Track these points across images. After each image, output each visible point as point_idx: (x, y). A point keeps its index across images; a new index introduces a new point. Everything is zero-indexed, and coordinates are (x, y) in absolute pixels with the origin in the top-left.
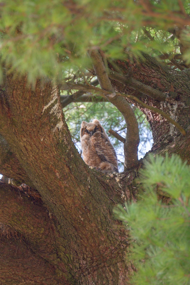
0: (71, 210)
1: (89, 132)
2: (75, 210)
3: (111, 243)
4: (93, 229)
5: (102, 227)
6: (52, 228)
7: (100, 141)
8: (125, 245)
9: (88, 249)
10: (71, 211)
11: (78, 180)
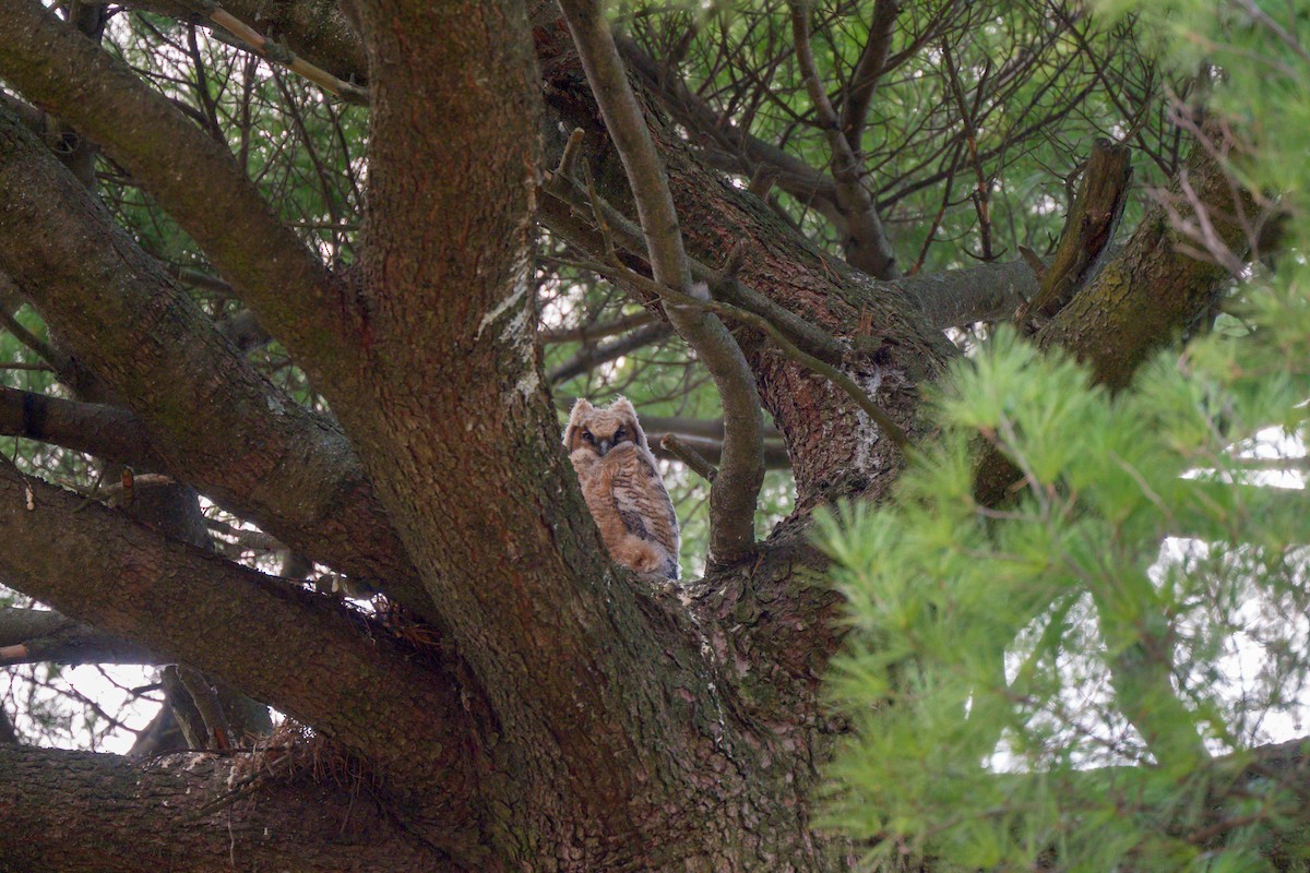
0: (546, 673)
1: (596, 441)
2: (558, 673)
3: (668, 795)
4: (615, 741)
5: (642, 737)
7: (631, 469)
8: (711, 804)
9: (590, 809)
10: (544, 676)
11: (574, 573)
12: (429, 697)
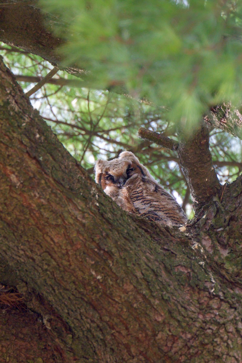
1: (115, 178)
2: (76, 258)
3: (182, 327)
5: (151, 292)
6: (57, 349)
7: (141, 188)
8: (215, 328)
9: (133, 350)
11: (64, 187)
12: (26, 331)
